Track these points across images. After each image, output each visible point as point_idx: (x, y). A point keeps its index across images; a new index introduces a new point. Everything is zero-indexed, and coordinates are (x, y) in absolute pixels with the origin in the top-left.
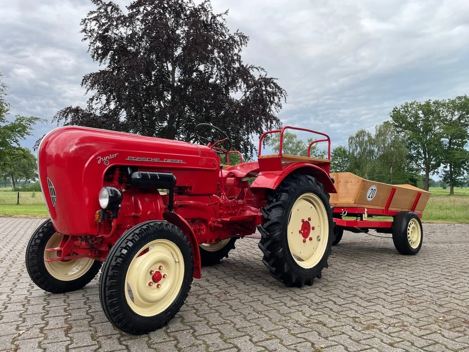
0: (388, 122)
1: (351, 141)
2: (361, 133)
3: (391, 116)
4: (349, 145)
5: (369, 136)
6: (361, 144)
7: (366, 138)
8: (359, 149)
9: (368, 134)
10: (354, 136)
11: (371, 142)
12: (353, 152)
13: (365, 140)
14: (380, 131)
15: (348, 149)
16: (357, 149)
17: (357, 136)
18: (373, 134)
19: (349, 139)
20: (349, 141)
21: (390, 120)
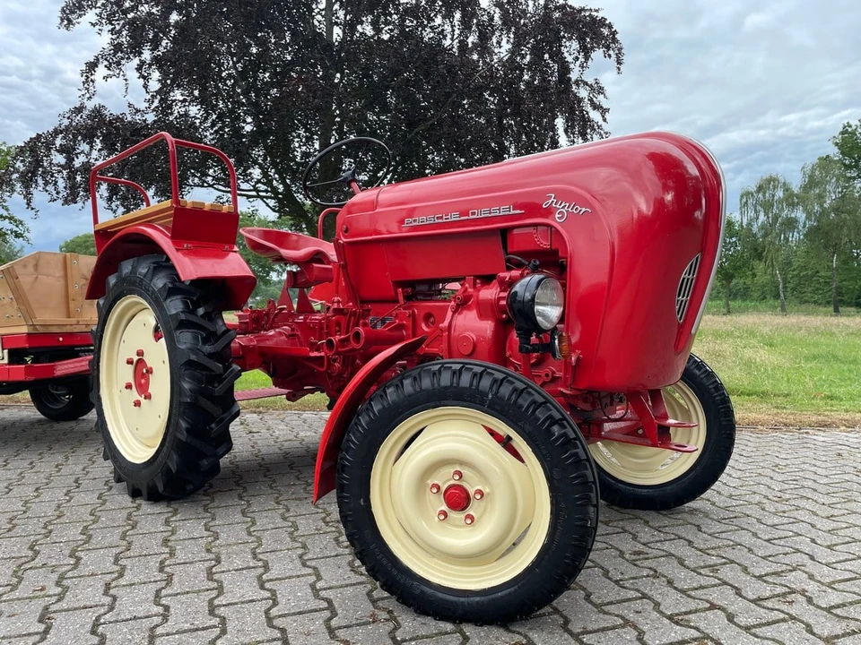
0: (828, 156)
1: (744, 200)
2: (768, 184)
3: (837, 144)
4: (741, 208)
5: (787, 189)
6: (767, 206)
7: (780, 194)
8: (762, 217)
9: (784, 184)
10: (753, 188)
11: (791, 200)
12: (749, 224)
13: (776, 198)
14: (811, 177)
15: (738, 218)
16: (757, 218)
17: (760, 189)
18: (796, 183)
19: (742, 196)
20: (741, 200)
21: (834, 152)
